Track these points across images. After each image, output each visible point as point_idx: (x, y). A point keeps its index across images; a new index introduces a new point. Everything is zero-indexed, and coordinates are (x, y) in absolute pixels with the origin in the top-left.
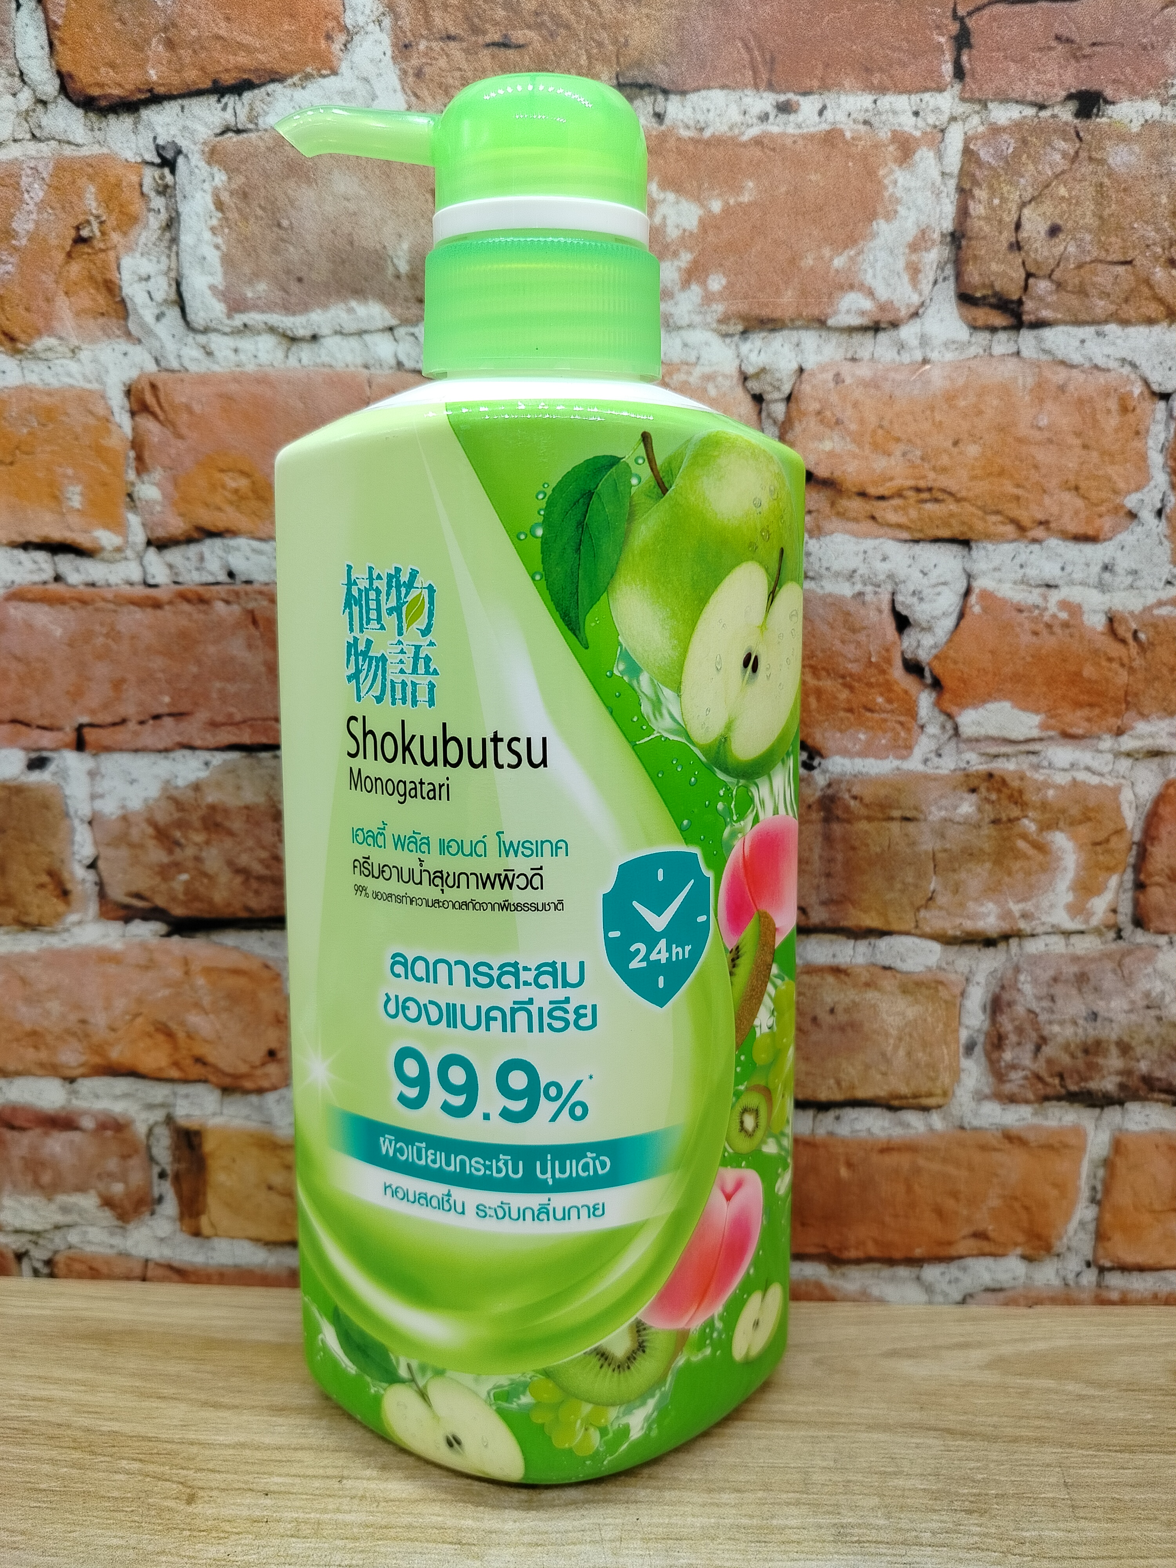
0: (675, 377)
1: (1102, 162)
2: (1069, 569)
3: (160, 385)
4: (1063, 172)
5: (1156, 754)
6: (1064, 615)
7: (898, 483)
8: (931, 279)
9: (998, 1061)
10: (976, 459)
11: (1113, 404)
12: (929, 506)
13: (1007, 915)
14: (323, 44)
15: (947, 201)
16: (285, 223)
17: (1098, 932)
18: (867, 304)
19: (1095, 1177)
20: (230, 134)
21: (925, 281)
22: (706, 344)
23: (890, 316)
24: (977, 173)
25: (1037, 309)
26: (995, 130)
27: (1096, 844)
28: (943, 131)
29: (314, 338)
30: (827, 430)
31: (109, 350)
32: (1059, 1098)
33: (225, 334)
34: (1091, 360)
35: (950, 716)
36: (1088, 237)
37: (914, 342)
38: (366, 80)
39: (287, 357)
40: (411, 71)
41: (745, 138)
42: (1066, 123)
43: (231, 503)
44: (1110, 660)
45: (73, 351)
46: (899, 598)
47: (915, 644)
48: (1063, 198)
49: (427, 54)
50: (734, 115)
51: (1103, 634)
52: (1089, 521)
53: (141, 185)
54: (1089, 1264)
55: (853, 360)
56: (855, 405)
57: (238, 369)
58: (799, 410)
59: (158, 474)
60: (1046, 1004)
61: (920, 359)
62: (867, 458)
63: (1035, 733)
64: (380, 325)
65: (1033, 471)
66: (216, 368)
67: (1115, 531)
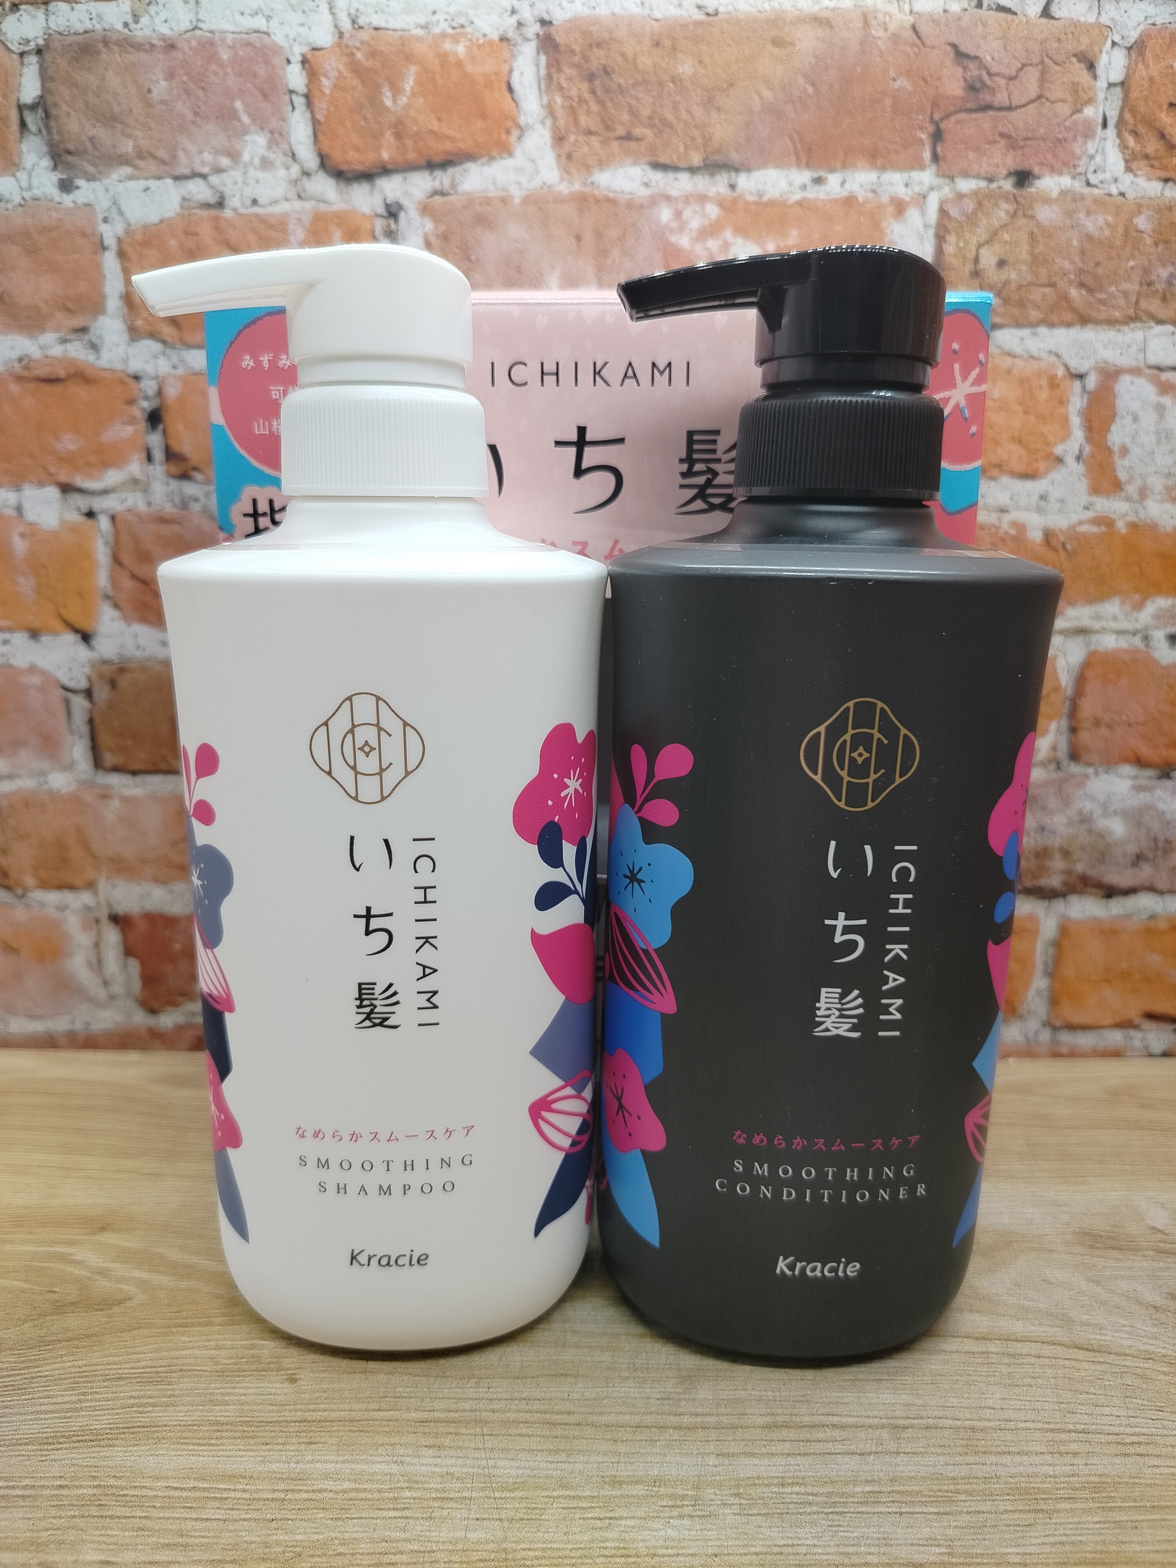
1: (1032, 217)
4: (1006, 225)
5: (1081, 631)
6: (1013, 532)
11: (1044, 382)
14: (504, 136)
15: (928, 244)
16: (473, 258)
19: (1046, 953)
20: (437, 197)
24: (949, 225)
26: (960, 196)
28: (924, 197)
34: (1028, 352)
36: (1024, 268)
38: (533, 161)
40: (564, 156)
41: (791, 202)
42: (1008, 192)
48: (1006, 242)
49: (574, 144)
50: (783, 185)
53: (373, 231)
54: (1044, 1025)
67: (1047, 472)
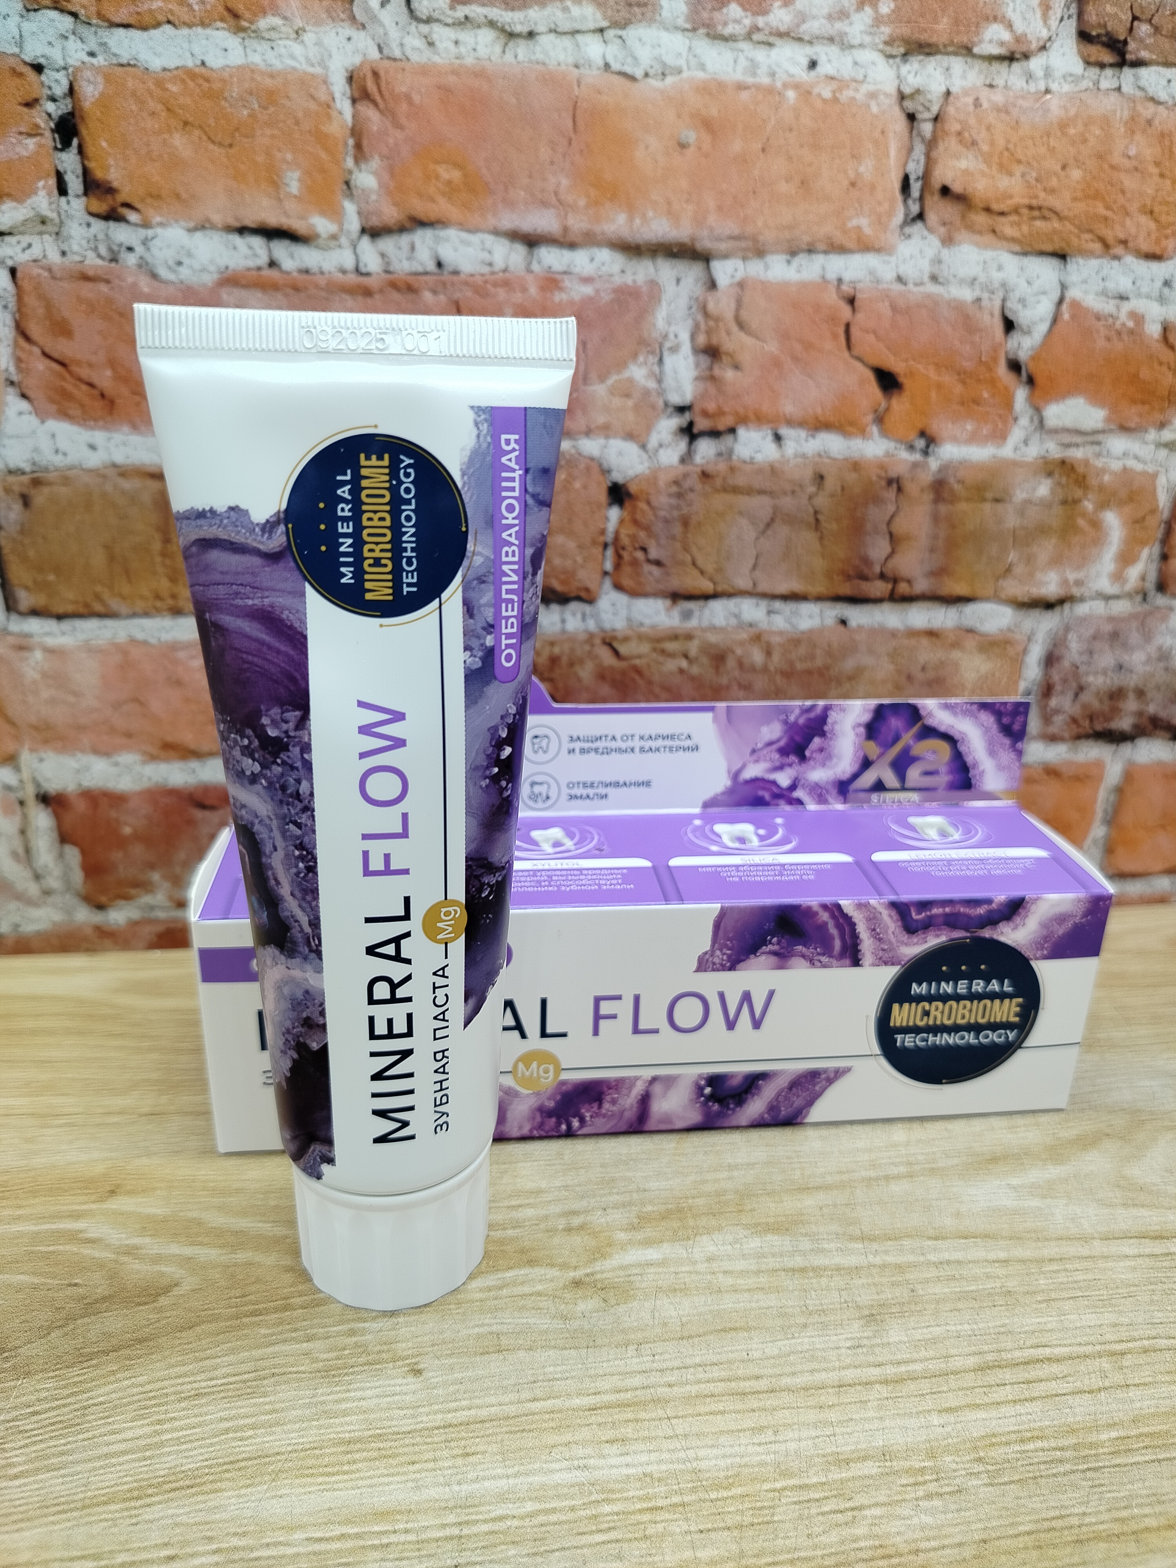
0: (844, 93)
2: (1138, 283)
3: (382, 73)
7: (1017, 200)
8: (1059, 16)
9: (1046, 705)
10: (1078, 182)
12: (1038, 223)
13: (1065, 582)
17: (1129, 596)
18: (1006, 36)
21: (1053, 18)
22: (874, 63)
23: (1024, 48)
25: (1138, 50)
27: (1136, 522)
29: (531, 35)
30: (964, 150)
31: (333, 34)
32: (1087, 737)
33: (447, 25)
35: (1038, 410)
37: (1040, 73)
39: (504, 52)
43: (443, 194)
44: (1161, 364)
45: (297, 33)
46: (1009, 304)
47: (1016, 345)
51: (1157, 341)
52: (1158, 241)
55: (991, 86)
56: (989, 128)
57: (458, 61)
58: (943, 131)
59: (375, 163)
60: (1085, 658)
61: (1043, 88)
62: (993, 177)
63: (1100, 425)
64: (592, 25)
65: (1120, 195)
66: (437, 59)
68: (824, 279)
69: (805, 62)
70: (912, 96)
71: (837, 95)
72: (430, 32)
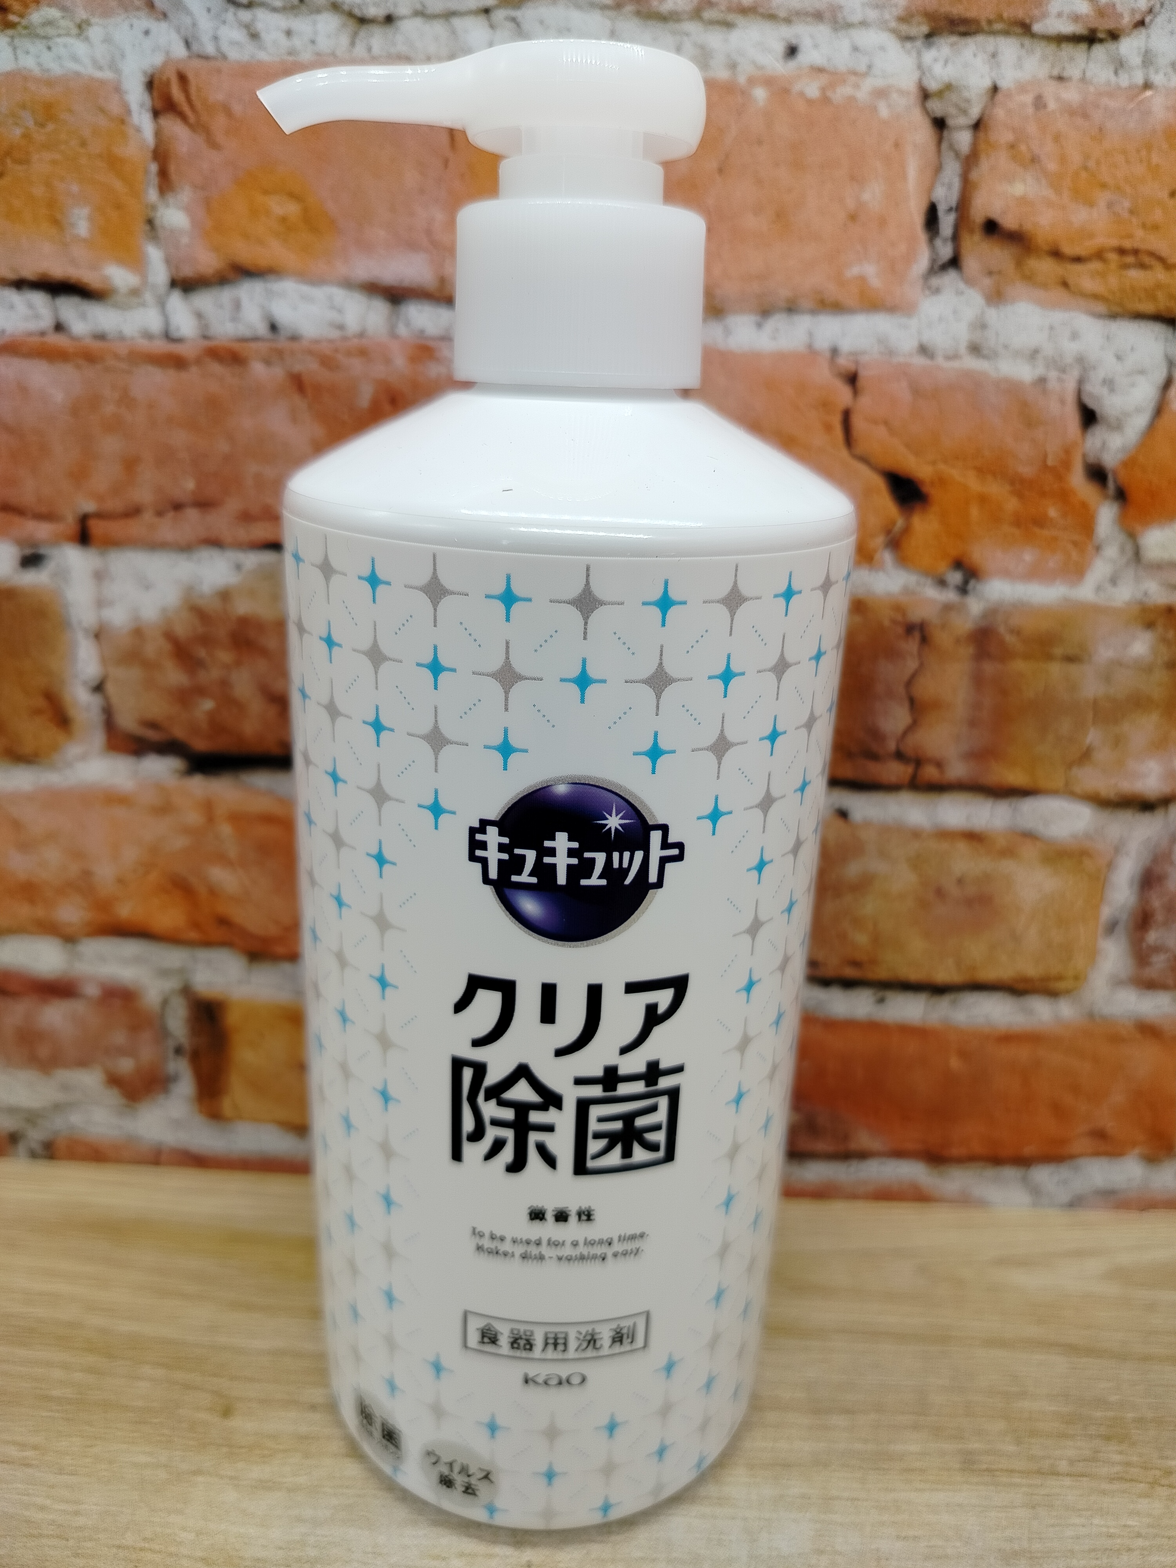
0: (838, 90)
3: (191, 76)
7: (1101, 241)
9: (1141, 941)
12: (1133, 273)
13: (1168, 777)
18: (1083, 6)
22: (882, 48)
23: (1110, 24)
29: (389, 19)
30: (1020, 169)
31: (125, 27)
33: (275, 10)
35: (1132, 536)
37: (1135, 60)
39: (353, 44)
43: (276, 234)
45: (80, 27)
46: (1088, 387)
47: (1099, 444)
55: (1060, 78)
56: (1057, 138)
57: (291, 58)
58: (988, 142)
59: (186, 194)
61: (1141, 82)
62: (1064, 208)
64: (473, 5)
66: (263, 56)
68: (812, 352)
69: (780, 48)
70: (940, 94)
71: (829, 94)
72: (253, 20)
